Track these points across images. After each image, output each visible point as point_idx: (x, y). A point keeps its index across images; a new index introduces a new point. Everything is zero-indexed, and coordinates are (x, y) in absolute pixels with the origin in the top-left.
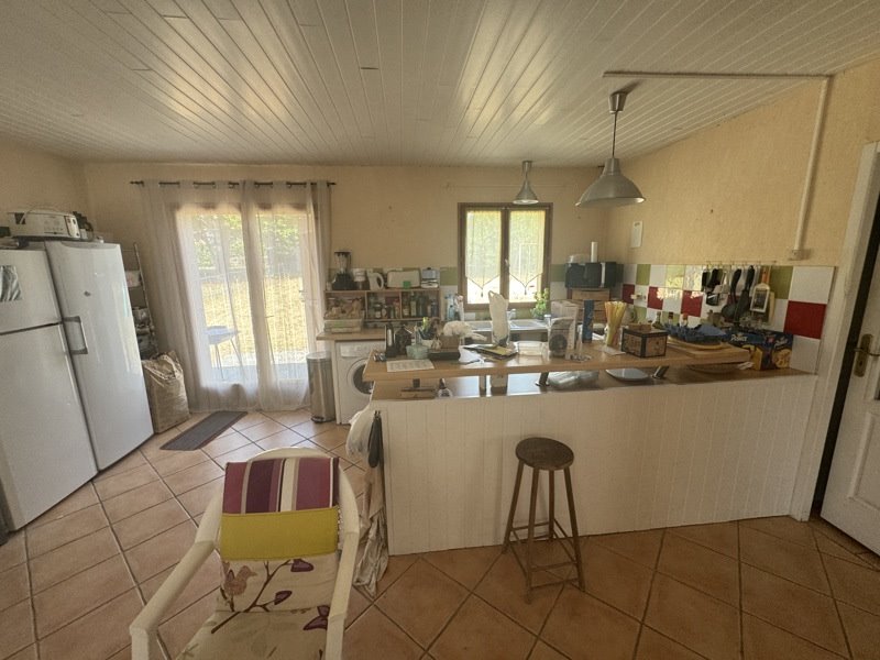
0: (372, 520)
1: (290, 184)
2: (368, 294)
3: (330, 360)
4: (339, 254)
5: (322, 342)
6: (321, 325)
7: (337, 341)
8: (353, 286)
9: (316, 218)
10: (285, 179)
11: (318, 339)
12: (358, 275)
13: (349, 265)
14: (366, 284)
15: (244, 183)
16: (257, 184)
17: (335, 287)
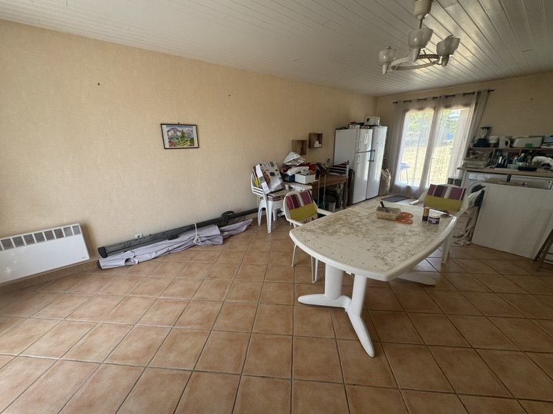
0: (467, 231)
1: (465, 94)
2: (496, 151)
3: (461, 181)
4: (483, 128)
5: (458, 171)
6: (460, 163)
7: (468, 171)
8: (488, 145)
9: (475, 110)
10: (462, 92)
11: (458, 169)
12: (492, 140)
13: (488, 134)
14: (497, 145)
15: (441, 97)
16: (447, 97)
17: (475, 146)
